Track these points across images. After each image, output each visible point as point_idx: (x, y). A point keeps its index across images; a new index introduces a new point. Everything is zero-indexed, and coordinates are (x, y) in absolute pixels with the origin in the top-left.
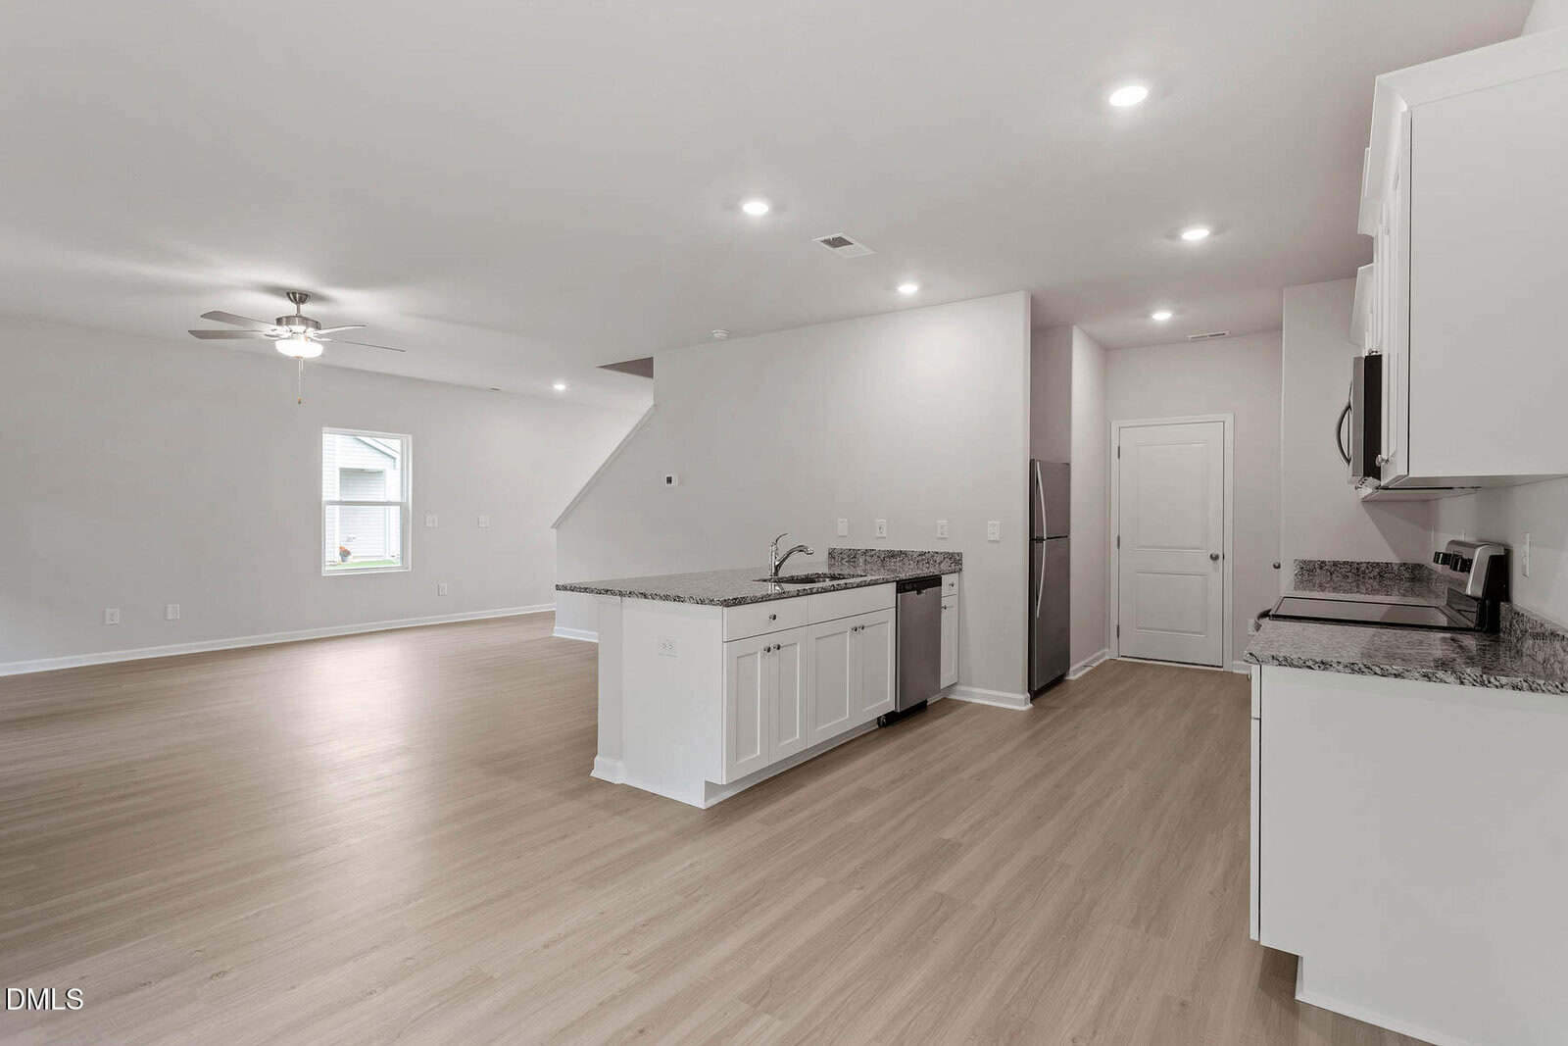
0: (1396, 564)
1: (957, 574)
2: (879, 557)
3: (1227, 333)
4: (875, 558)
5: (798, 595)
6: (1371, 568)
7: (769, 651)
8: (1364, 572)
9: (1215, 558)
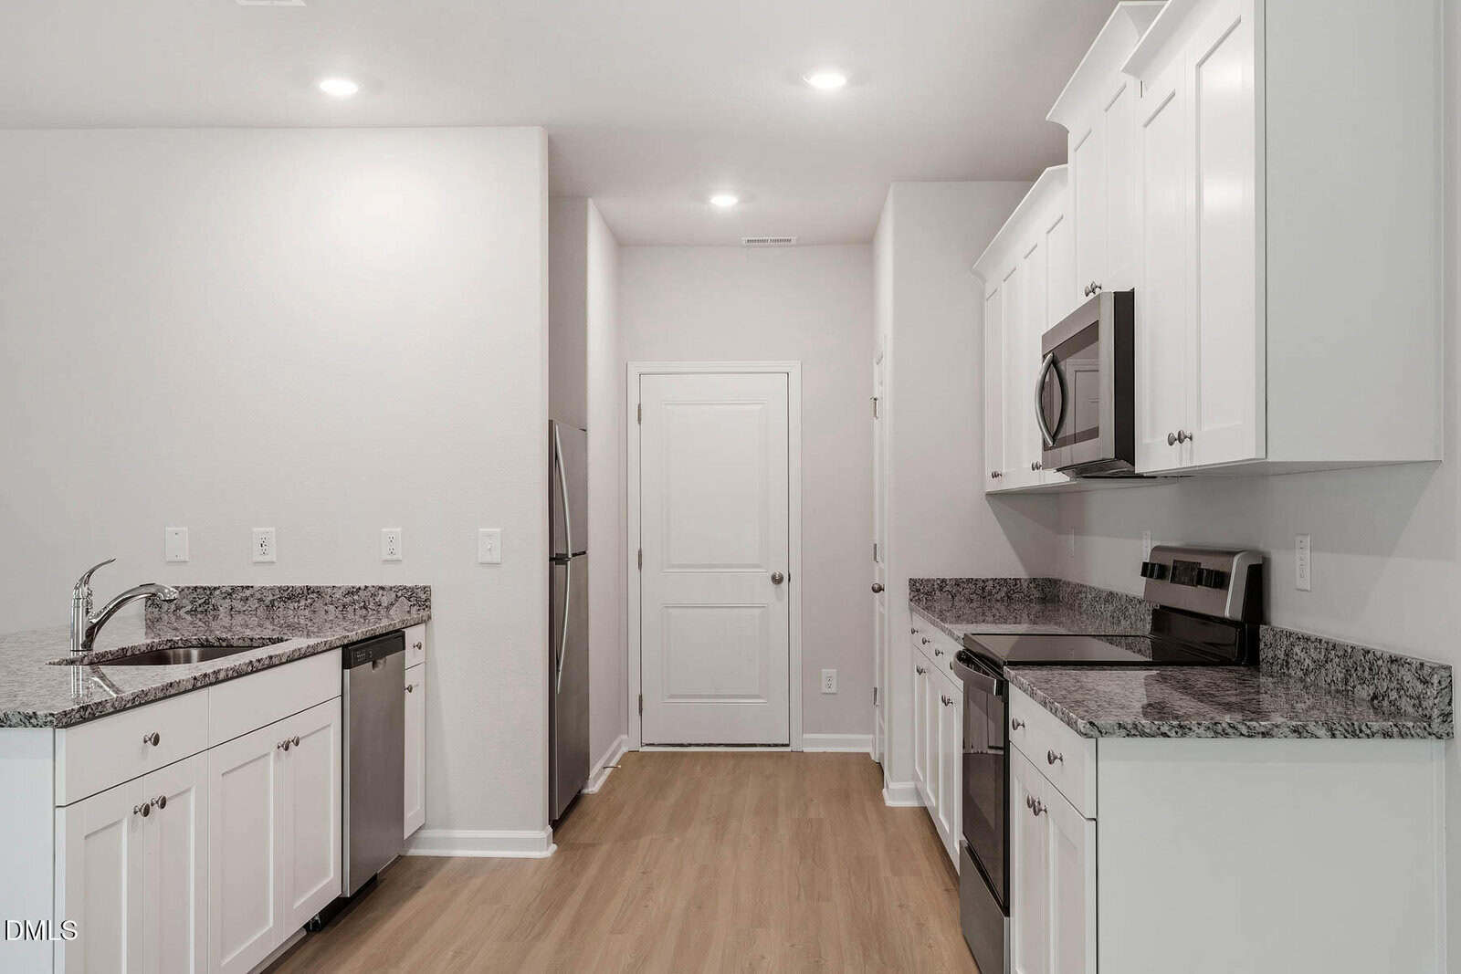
0: (1026, 580)
1: (423, 626)
2: (260, 600)
3: (794, 239)
4: (253, 604)
5: (195, 688)
6: (998, 587)
7: (146, 813)
8: (990, 593)
9: (777, 580)
